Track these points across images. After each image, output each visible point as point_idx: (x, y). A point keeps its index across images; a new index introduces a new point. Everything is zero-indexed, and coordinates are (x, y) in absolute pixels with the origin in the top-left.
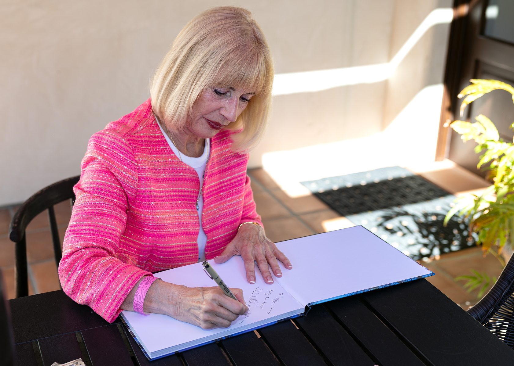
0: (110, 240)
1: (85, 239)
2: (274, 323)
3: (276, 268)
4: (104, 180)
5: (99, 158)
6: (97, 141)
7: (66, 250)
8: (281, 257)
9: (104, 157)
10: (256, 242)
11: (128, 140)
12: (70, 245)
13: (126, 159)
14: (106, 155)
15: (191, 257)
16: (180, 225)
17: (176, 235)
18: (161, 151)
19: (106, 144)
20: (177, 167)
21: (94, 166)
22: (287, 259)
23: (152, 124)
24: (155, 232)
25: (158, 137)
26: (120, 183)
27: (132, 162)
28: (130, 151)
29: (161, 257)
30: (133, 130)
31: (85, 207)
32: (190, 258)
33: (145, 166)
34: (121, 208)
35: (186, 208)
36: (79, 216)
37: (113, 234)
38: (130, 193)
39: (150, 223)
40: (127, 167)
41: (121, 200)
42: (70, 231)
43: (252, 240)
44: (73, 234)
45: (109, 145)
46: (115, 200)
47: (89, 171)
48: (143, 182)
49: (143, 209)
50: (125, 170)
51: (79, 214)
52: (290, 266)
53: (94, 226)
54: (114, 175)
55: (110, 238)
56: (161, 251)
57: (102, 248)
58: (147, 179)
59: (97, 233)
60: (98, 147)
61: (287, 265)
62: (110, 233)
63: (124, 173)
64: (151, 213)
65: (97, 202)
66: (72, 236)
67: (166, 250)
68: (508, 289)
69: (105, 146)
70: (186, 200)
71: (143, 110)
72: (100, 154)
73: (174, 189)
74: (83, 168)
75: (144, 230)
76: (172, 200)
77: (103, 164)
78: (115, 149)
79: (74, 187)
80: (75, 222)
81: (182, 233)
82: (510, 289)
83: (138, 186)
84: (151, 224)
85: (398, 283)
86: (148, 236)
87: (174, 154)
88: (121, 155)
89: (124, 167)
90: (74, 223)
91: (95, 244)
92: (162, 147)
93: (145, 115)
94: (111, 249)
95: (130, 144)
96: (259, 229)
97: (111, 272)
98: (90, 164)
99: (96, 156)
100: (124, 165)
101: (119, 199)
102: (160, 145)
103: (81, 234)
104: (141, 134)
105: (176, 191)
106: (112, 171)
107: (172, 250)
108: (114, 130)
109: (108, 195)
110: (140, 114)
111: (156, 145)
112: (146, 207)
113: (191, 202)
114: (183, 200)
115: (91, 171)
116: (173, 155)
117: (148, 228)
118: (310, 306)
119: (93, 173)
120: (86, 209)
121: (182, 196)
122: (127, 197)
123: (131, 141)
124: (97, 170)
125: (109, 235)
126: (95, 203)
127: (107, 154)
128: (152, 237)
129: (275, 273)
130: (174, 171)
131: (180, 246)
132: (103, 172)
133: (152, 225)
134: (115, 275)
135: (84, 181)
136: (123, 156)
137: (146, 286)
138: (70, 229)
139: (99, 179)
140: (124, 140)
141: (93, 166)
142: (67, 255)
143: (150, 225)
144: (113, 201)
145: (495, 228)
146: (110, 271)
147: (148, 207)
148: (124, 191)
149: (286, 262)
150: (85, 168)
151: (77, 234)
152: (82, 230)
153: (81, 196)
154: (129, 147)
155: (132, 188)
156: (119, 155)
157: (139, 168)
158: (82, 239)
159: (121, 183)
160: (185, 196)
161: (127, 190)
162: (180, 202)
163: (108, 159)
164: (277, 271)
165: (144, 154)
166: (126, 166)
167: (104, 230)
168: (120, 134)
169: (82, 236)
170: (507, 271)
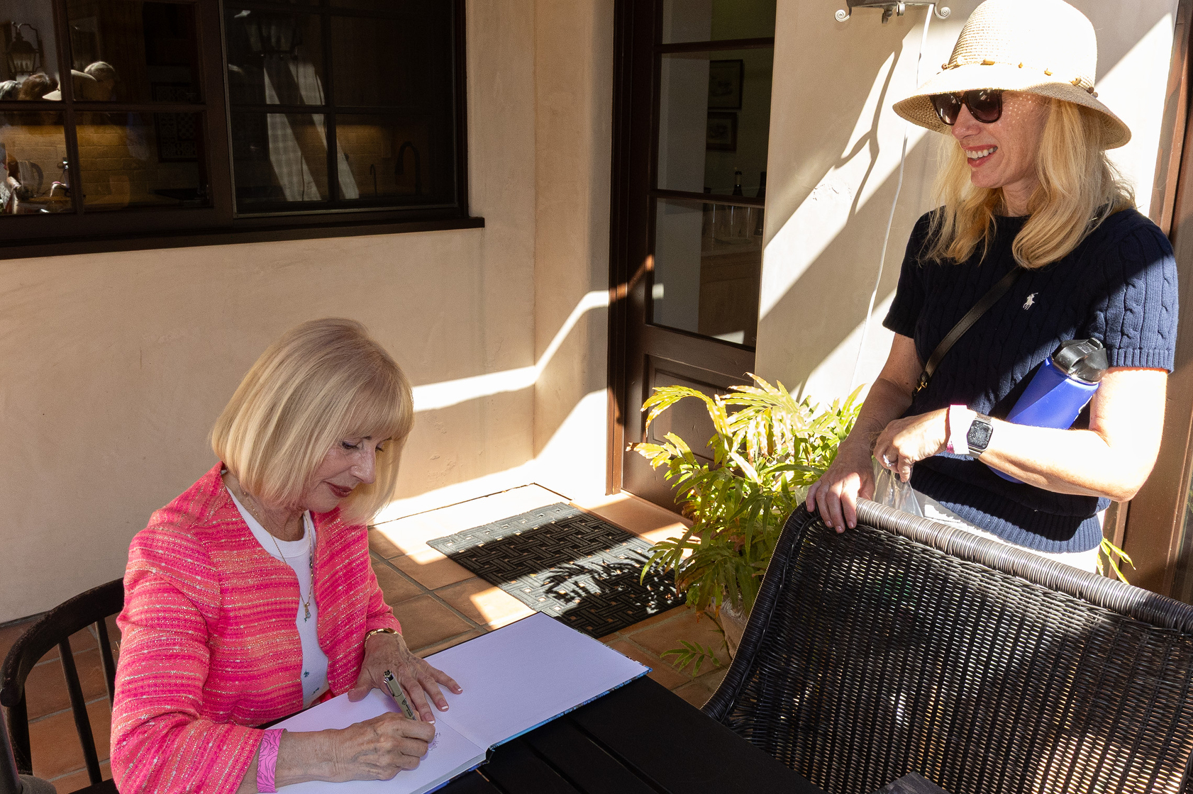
0: (190, 696)
1: (151, 702)
2: (446, 784)
3: (439, 697)
4: (167, 604)
5: (154, 571)
6: (145, 545)
7: (120, 724)
8: (442, 678)
9: (162, 568)
10: (399, 663)
11: (196, 534)
12: (124, 715)
13: (198, 565)
14: (163, 564)
15: (294, 704)
16: (277, 656)
17: (271, 672)
18: (243, 544)
19: (162, 548)
20: (267, 567)
21: (148, 584)
22: (451, 680)
23: (226, 504)
24: (244, 672)
25: (236, 523)
26: (194, 604)
27: (208, 567)
28: (202, 550)
29: (252, 710)
30: (198, 519)
31: (143, 648)
32: (295, 706)
33: (228, 569)
34: (200, 642)
35: (284, 629)
36: (134, 665)
37: (194, 686)
38: (211, 616)
39: (237, 659)
40: (202, 576)
41: (200, 630)
42: (123, 692)
43: (392, 661)
44: (128, 696)
45: (167, 548)
46: (190, 632)
47: (140, 594)
48: (228, 595)
49: (226, 638)
50: (200, 583)
51: (134, 662)
52: (459, 690)
53: (163, 677)
54: (182, 594)
55: (190, 692)
56: (253, 701)
57: (181, 712)
58: (234, 590)
59: (168, 688)
60: (149, 554)
61: (454, 689)
62: (189, 685)
63: (198, 587)
64: (240, 644)
65: (163, 638)
66: (127, 701)
67: (261, 699)
68: (747, 672)
69: (160, 551)
70: (282, 616)
71: (207, 484)
72: (153, 565)
73: (266, 601)
74: (129, 591)
75: (226, 671)
76: (262, 619)
77: (162, 579)
78: (176, 552)
79: (117, 621)
80: (129, 676)
81: (279, 669)
82: (751, 671)
83: (222, 603)
84: (238, 661)
85: (608, 692)
86: (234, 681)
87: (262, 547)
88: (189, 560)
89: (197, 577)
90: (128, 678)
91: (169, 707)
92: (243, 539)
93: (212, 491)
94: (192, 710)
95: (200, 539)
96: (397, 641)
97: (211, 745)
98: (139, 582)
99: (147, 568)
100: (196, 574)
101: (195, 628)
102: (240, 536)
103: (142, 694)
104: (214, 522)
105: (268, 604)
106: (178, 587)
107: (269, 697)
108: (171, 523)
109: (179, 626)
110: (204, 490)
111: (235, 536)
112: (231, 634)
113: (290, 619)
114: (278, 616)
115: (144, 593)
116: (260, 549)
117: (233, 668)
118: (494, 749)
119: (148, 595)
120: (146, 651)
121: (277, 610)
122: (207, 623)
123: (201, 535)
124: (153, 590)
125: (189, 688)
126: (161, 640)
127: (166, 563)
128: (240, 681)
129: (439, 706)
130: (262, 572)
131: (279, 690)
132: (166, 590)
133: (241, 662)
134: (219, 746)
135: (134, 611)
136: (191, 561)
137: (270, 757)
138: (123, 689)
139: (160, 603)
140: (189, 535)
141: (145, 585)
142: (123, 735)
143: (237, 663)
144: (188, 633)
145: (709, 582)
146: (208, 743)
147: (235, 634)
148: (201, 615)
149: (451, 684)
150: (132, 589)
151: (135, 695)
152: (142, 687)
153: (133, 633)
154: (200, 545)
155: (213, 608)
156: (186, 561)
157: (220, 575)
158: (144, 703)
159: (196, 604)
160: (280, 610)
161: (207, 612)
162: (274, 620)
163: (170, 571)
164: (441, 703)
165: (225, 552)
166: (199, 575)
167: (178, 681)
168: (181, 528)
169: (144, 697)
170: (743, 647)
